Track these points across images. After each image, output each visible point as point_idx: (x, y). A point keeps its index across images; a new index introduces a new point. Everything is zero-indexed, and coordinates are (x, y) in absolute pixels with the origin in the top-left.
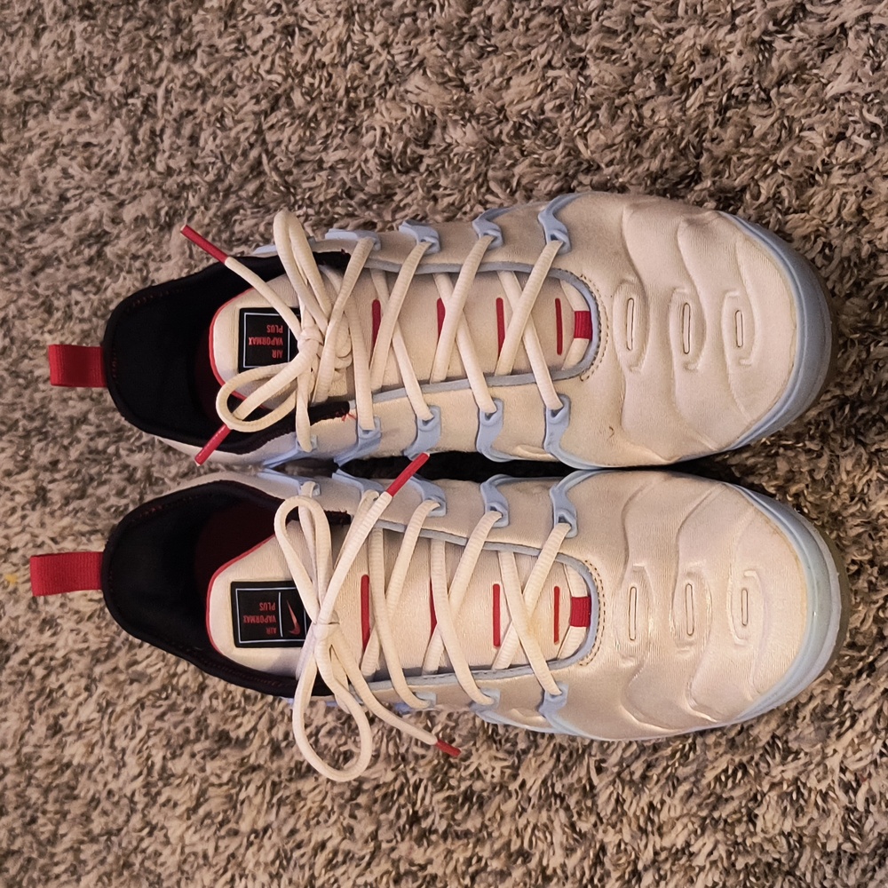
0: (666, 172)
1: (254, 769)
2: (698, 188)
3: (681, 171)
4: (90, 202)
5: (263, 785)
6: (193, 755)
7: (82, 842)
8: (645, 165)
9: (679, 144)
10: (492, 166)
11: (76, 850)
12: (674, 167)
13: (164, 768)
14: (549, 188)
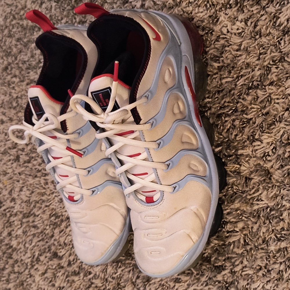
0: (225, 106)
1: (62, 267)
2: (235, 114)
5: (64, 274)
6: (46, 257)
7: (11, 273)
9: (231, 97)
11: (9, 275)
12: (228, 106)
13: (38, 258)
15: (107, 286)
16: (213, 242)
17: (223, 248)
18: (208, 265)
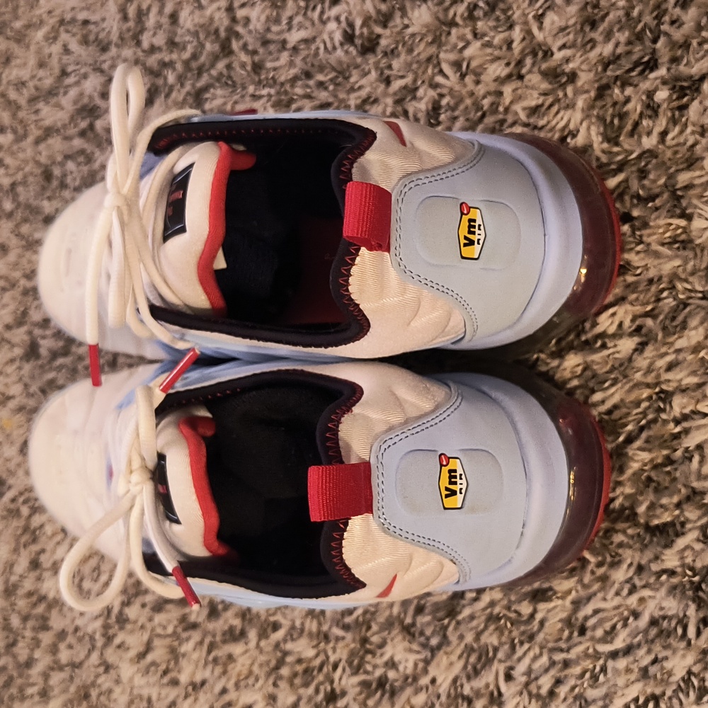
0: (619, 57)
2: (652, 76)
3: (635, 57)
4: (85, 76)
5: (201, 643)
6: (144, 606)
7: (52, 669)
8: (597, 51)
9: (635, 27)
10: (444, 48)
11: (46, 676)
12: (629, 53)
13: (121, 613)
14: (497, 73)
15: (330, 653)
16: (636, 458)
17: (669, 473)
18: (629, 527)
